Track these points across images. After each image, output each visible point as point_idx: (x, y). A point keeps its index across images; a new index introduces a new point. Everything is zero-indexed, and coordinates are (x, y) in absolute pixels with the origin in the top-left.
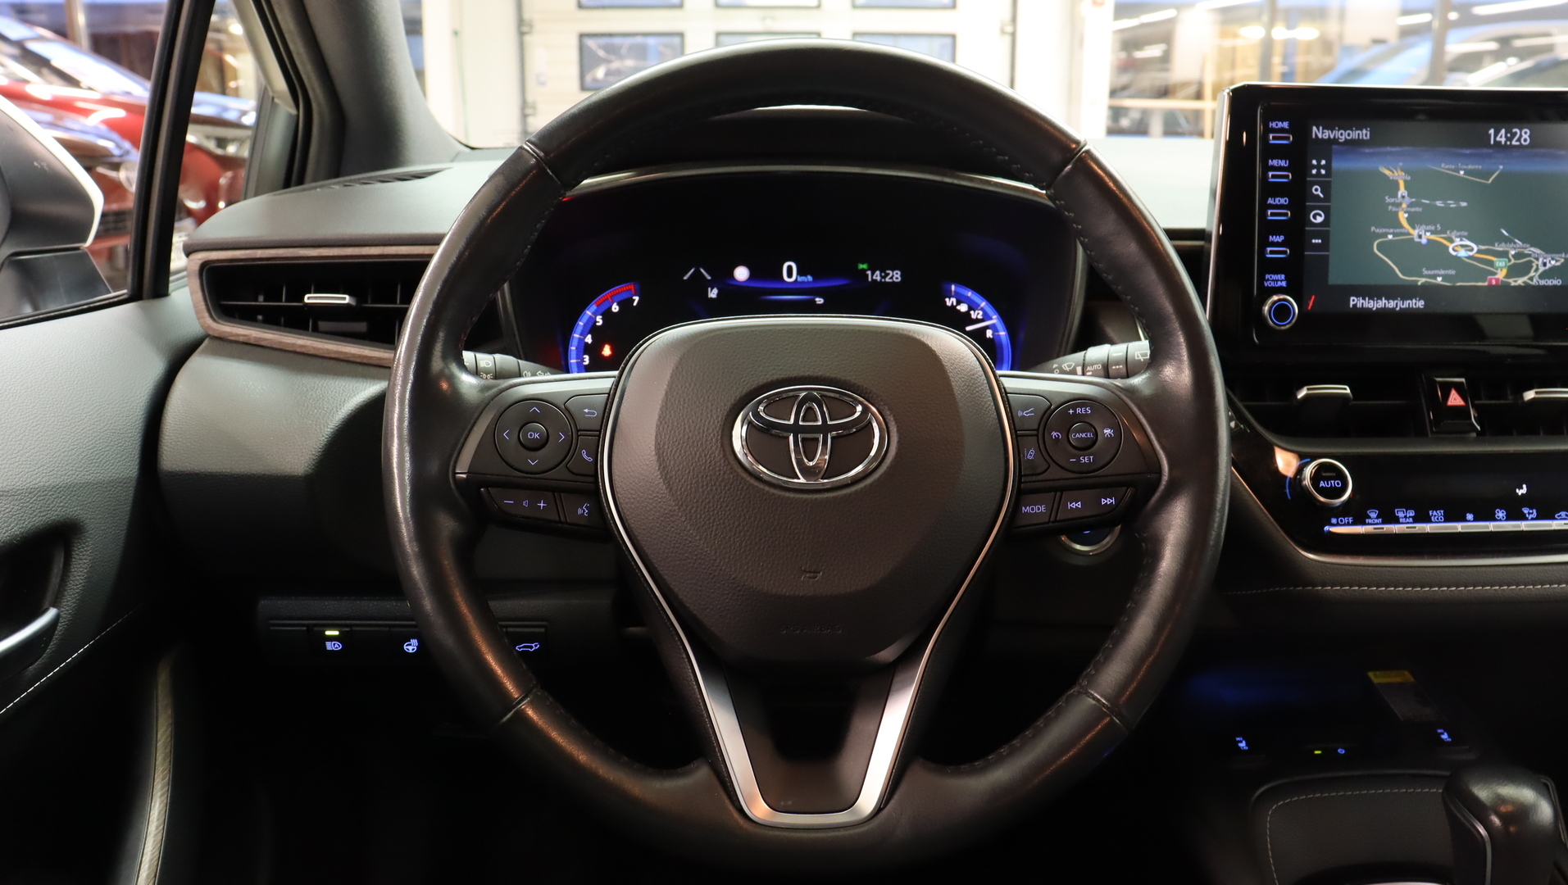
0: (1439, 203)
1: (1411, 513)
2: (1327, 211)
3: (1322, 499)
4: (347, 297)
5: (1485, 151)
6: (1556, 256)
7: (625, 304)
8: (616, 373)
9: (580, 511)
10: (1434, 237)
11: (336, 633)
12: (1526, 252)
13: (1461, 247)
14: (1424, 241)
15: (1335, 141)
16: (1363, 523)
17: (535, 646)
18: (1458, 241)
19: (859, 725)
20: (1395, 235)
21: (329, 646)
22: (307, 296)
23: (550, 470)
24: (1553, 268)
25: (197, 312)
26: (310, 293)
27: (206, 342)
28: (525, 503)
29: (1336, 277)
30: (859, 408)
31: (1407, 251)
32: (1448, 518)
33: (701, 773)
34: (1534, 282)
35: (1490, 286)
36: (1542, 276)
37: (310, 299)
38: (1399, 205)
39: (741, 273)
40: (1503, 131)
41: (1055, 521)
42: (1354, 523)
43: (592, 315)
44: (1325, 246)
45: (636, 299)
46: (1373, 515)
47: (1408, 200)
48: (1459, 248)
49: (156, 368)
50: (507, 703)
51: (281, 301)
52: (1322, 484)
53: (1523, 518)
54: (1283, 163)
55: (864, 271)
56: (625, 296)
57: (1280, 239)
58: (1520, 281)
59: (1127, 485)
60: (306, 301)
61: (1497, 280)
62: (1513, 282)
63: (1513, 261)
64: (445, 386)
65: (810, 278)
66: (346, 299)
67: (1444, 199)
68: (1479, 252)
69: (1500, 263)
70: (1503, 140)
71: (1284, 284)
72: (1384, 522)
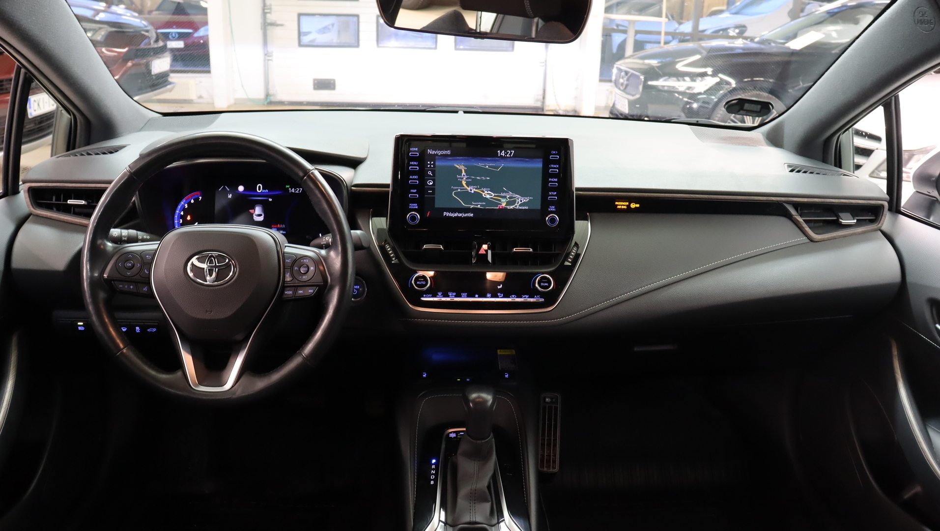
0: (478, 178)
1: (455, 294)
2: (434, 180)
3: (416, 288)
4: (83, 201)
5: (497, 158)
6: (526, 198)
7: (196, 200)
8: (159, 242)
9: (144, 289)
10: (476, 190)
11: (82, 324)
12: (514, 196)
13: (487, 194)
14: (472, 192)
15: (437, 155)
16: (436, 297)
17: (154, 330)
18: (486, 192)
19: (231, 360)
20: (461, 189)
21: (80, 328)
22: (69, 201)
23: (134, 276)
24: (524, 203)
25: (28, 205)
26: (71, 199)
27: (31, 217)
28: (126, 287)
29: (438, 204)
30: (227, 261)
31: (465, 195)
32: (468, 296)
33: (179, 374)
34: (517, 208)
35: (499, 209)
36: (520, 205)
37: (70, 202)
38: (463, 178)
39: (241, 188)
40: (503, 151)
41: (295, 297)
42: (432, 297)
43: (183, 204)
44: (433, 193)
45: (200, 198)
46: (440, 294)
47: (466, 177)
48: (487, 195)
49: (11, 228)
50: (119, 349)
51: (61, 201)
52: (418, 283)
53: (497, 297)
54: (415, 163)
55: (288, 188)
56: (196, 196)
57: (415, 191)
58: (512, 207)
59: (316, 286)
60: (68, 202)
61: (502, 206)
62: (508, 207)
63: (508, 200)
64: (102, 247)
65: (267, 191)
66: (83, 202)
67: (480, 176)
68: (494, 196)
69: (503, 200)
70: (503, 155)
71: (417, 207)
72: (444, 297)
